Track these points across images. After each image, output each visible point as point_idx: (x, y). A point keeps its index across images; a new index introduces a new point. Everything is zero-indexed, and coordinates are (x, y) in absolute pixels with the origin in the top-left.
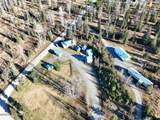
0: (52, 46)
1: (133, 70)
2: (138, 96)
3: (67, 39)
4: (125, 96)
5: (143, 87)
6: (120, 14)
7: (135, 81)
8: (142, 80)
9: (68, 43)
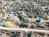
0: (8, 14)
1: (25, 15)
2: (26, 19)
3: (11, 12)
4: (24, 19)
5: (26, 17)
6: (22, 5)
7: (25, 17)
8: (26, 16)
9: (12, 13)
